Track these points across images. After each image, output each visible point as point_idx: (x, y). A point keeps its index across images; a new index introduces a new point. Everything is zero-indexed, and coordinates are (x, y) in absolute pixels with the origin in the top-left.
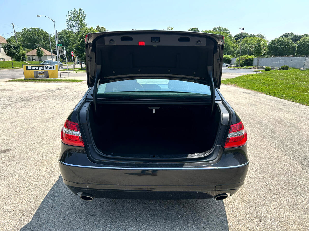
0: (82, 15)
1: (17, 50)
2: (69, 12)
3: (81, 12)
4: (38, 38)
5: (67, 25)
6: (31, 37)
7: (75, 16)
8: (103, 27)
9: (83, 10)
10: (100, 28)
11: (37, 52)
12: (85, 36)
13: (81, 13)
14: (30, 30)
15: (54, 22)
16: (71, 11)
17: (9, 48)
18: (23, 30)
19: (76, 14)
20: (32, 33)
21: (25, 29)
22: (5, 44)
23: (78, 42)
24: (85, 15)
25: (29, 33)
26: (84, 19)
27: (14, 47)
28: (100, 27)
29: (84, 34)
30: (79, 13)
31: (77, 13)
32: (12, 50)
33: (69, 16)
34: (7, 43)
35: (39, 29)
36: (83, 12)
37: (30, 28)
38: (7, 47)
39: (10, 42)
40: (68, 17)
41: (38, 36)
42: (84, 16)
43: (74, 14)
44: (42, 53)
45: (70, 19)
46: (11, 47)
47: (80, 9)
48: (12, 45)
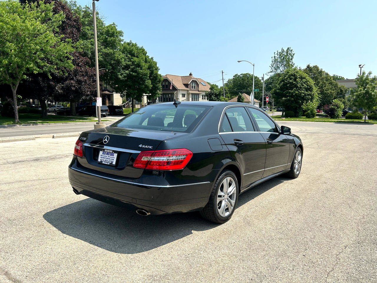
0: (290, 54)
1: (217, 98)
2: (275, 53)
3: (289, 51)
4: (247, 84)
5: (272, 67)
6: (241, 83)
7: (281, 57)
8: (316, 66)
9: (291, 49)
10: (311, 67)
11: (238, 98)
12: (287, 78)
13: (289, 53)
14: (241, 76)
15: (254, 65)
16: (278, 51)
17: (211, 95)
18: (234, 76)
19: (283, 55)
20: (243, 79)
21: (236, 75)
22: (208, 91)
23: (278, 86)
24: (294, 54)
25: (239, 80)
26: (292, 59)
27: (215, 94)
28: (311, 65)
29: (286, 76)
30: (287, 52)
31: (284, 53)
32: (213, 97)
33: (275, 57)
34: (210, 90)
35: (249, 74)
36: (292, 50)
37: (241, 74)
38: (209, 94)
39: (212, 90)
40: (273, 58)
41: (248, 81)
42: (292, 55)
43: (281, 54)
44: (243, 100)
45: (276, 61)
46: (213, 94)
47: (288, 48)
48: (214, 92)
